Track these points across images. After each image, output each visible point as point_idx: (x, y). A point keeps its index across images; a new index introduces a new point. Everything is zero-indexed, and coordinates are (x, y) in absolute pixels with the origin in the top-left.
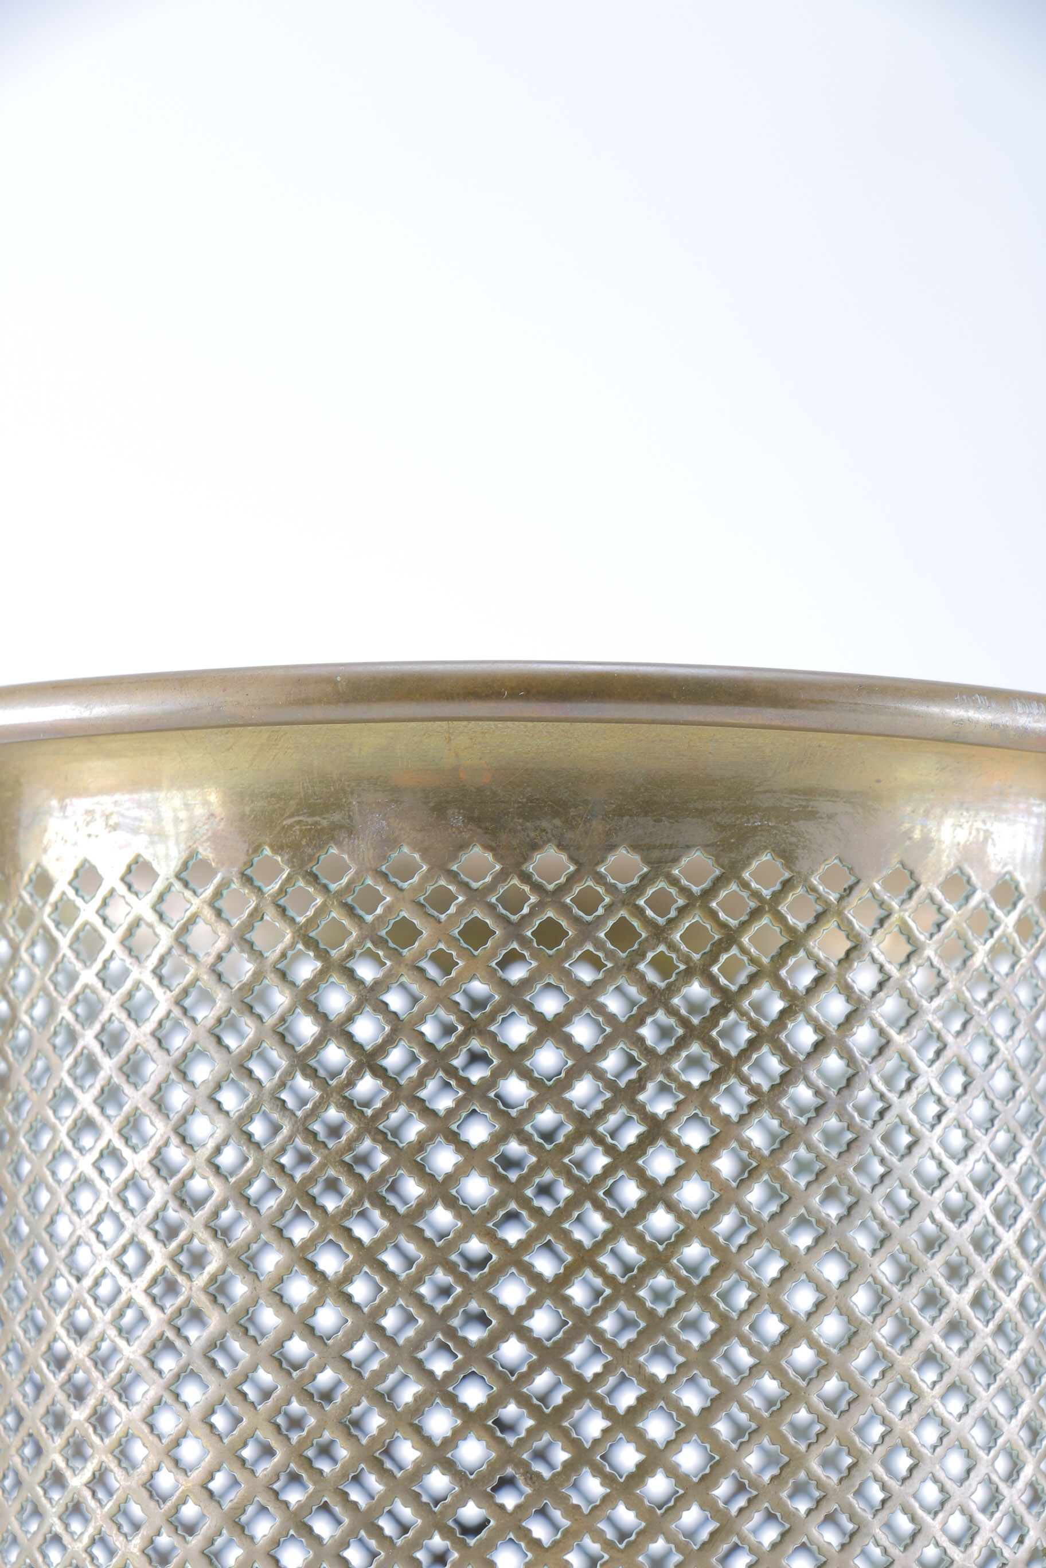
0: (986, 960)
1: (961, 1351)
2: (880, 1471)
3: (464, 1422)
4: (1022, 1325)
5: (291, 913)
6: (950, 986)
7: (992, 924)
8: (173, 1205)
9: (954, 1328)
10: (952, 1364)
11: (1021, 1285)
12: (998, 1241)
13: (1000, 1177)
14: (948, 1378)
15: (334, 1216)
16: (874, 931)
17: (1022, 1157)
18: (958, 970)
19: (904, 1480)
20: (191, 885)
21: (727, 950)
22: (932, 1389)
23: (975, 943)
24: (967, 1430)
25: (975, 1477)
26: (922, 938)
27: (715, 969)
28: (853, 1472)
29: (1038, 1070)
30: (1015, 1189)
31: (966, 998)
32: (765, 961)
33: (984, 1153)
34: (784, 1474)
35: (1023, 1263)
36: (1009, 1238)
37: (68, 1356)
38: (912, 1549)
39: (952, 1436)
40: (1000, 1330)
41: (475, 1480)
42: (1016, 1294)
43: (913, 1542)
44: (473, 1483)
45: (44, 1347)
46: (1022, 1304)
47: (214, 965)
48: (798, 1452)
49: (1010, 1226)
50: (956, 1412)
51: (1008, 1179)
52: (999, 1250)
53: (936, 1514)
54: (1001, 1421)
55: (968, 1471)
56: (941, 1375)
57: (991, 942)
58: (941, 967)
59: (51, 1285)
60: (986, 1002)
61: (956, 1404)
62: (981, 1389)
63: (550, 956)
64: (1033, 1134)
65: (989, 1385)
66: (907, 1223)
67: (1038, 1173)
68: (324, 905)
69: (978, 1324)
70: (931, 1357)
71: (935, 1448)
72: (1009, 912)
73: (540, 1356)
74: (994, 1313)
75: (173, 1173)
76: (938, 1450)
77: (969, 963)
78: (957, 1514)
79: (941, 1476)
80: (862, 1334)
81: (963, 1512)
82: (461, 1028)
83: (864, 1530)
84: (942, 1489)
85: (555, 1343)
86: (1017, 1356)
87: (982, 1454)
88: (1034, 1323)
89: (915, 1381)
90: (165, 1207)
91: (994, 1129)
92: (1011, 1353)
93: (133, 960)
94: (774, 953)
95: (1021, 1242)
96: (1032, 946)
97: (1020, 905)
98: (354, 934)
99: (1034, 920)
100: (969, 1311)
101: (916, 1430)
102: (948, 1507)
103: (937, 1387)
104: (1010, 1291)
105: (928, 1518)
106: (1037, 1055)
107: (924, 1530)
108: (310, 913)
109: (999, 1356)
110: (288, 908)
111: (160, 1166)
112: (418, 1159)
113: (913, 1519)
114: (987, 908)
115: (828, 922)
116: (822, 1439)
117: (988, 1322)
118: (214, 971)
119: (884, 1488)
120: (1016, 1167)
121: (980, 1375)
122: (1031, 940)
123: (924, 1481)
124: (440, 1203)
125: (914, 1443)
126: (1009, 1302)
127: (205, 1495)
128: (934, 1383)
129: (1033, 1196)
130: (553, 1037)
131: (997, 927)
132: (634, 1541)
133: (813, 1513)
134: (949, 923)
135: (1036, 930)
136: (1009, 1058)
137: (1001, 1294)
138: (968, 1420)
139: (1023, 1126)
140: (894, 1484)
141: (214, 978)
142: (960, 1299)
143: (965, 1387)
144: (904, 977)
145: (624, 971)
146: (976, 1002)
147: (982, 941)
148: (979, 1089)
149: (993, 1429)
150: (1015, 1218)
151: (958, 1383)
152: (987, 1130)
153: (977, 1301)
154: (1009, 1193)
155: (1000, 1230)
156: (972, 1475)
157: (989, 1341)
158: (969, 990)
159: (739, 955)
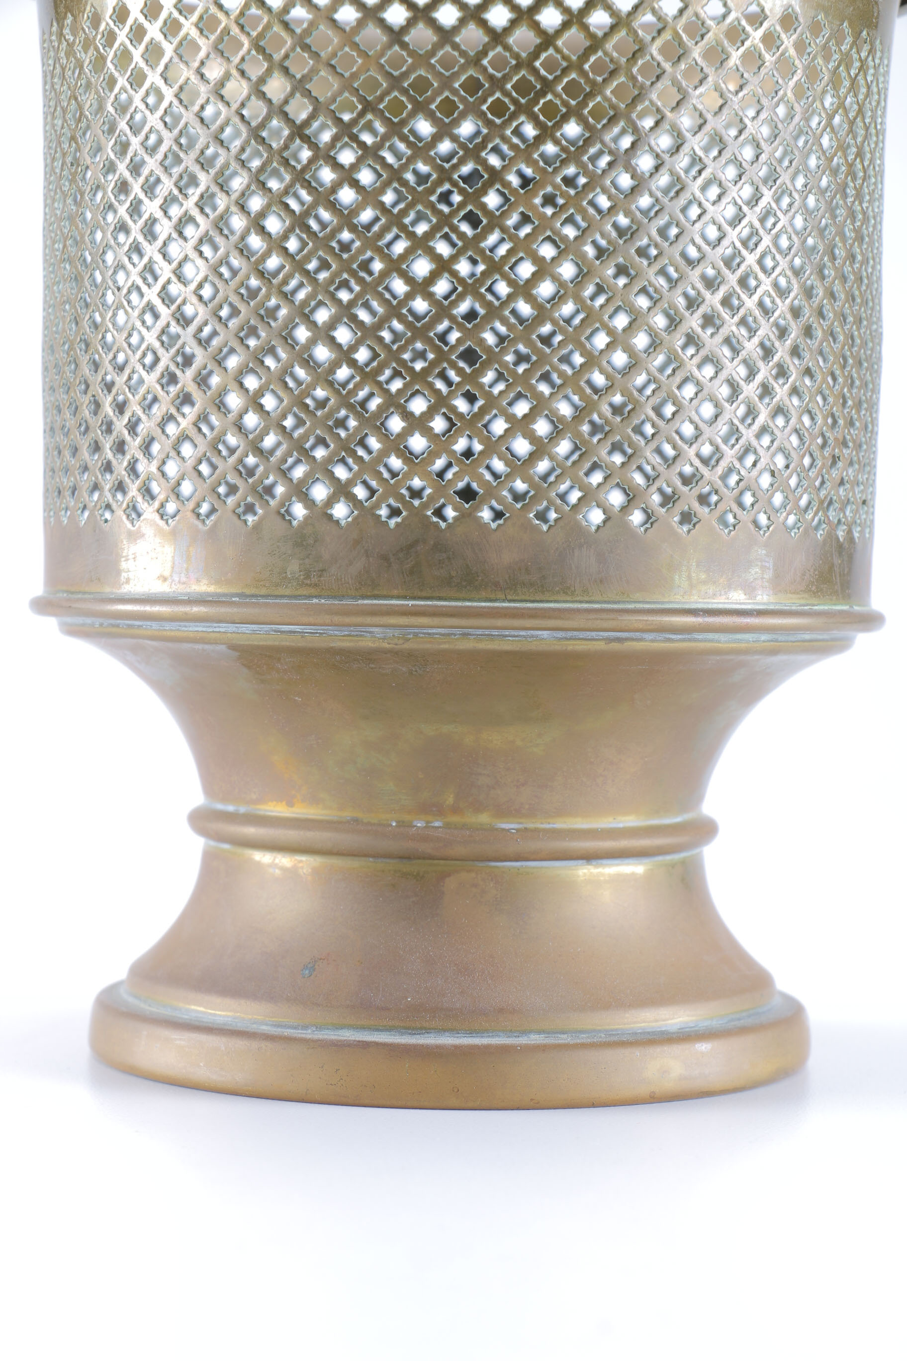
0: (738, 62)
1: (712, 335)
2: (652, 414)
3: (361, 378)
4: (760, 318)
5: (247, 29)
6: (710, 79)
7: (744, 36)
8: (173, 323)
9: (708, 320)
10: (706, 343)
11: (760, 292)
12: (743, 260)
13: (745, 216)
14: (703, 353)
15: (276, 240)
16: (653, 39)
17: (763, 203)
18: (716, 69)
19: (669, 421)
20: (184, 13)
21: (546, 50)
22: (690, 359)
23: (730, 49)
24: (716, 388)
25: (721, 421)
26: (689, 44)
27: (537, 64)
28: (631, 414)
29: (776, 143)
30: (757, 224)
31: (722, 89)
32: (574, 58)
33: (733, 198)
34: (582, 415)
35: (761, 275)
36: (751, 259)
37: (113, 383)
38: (673, 467)
39: (705, 392)
40: (743, 322)
41: (369, 417)
42: (756, 297)
43: (674, 462)
44: (368, 419)
45: (100, 379)
46: (761, 304)
47: (199, 68)
48: (593, 400)
49: (752, 250)
50: (708, 376)
51: (752, 216)
52: (743, 267)
53: (691, 444)
54: (742, 383)
55: (716, 417)
56: (698, 351)
57: (742, 49)
58: (704, 65)
59: (103, 337)
60: (737, 93)
61: (708, 371)
62: (727, 361)
63: (420, 55)
64: (771, 187)
65: (733, 359)
66: (674, 245)
67: (775, 214)
68: (269, 22)
69: (727, 317)
70: (691, 340)
71: (692, 400)
72: (756, 29)
73: (413, 333)
74: (738, 309)
75: (173, 301)
76: (694, 401)
77: (725, 64)
78: (707, 444)
79: (696, 418)
80: (639, 321)
81: (711, 443)
82: (360, 107)
83: (638, 453)
84: (697, 428)
85: (423, 324)
86: (756, 340)
87: (726, 405)
88: (769, 318)
89: (678, 353)
90: (168, 325)
91: (742, 182)
92: (750, 338)
93: (149, 68)
94: (580, 53)
95: (760, 262)
96: (774, 54)
97: (766, 25)
98: (289, 43)
99: (776, 35)
100: (720, 308)
101: (679, 387)
102: (700, 440)
103: (694, 358)
104: (751, 295)
105: (686, 447)
106: (777, 131)
107: (682, 455)
108: (260, 29)
109: (741, 339)
110: (245, 25)
111: (166, 297)
112: (332, 199)
113: (674, 447)
114: (739, 24)
115: (620, 31)
116: (610, 392)
117: (733, 315)
118: (198, 72)
119: (653, 426)
120: (758, 209)
121: (726, 351)
122: (775, 50)
123: (683, 422)
124: (345, 228)
125: (676, 396)
126: (750, 303)
127: (195, 474)
128: (692, 356)
129: (771, 230)
130: (423, 112)
131: (747, 39)
132: (477, 459)
133: (602, 442)
134: (710, 34)
135: (778, 43)
136: (754, 132)
137: (744, 297)
138: (717, 382)
139: (765, 181)
140: (661, 423)
141: (199, 77)
142: (713, 300)
143: (715, 360)
144: (675, 72)
145: (472, 65)
146: (730, 91)
147: (735, 48)
148: (731, 153)
149: (735, 390)
150: (756, 245)
151: (710, 356)
152: (736, 182)
153: (726, 302)
154: (752, 227)
155: (744, 252)
156: (719, 419)
157: (734, 328)
158: (724, 83)
159: (554, 54)
